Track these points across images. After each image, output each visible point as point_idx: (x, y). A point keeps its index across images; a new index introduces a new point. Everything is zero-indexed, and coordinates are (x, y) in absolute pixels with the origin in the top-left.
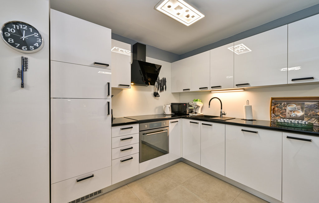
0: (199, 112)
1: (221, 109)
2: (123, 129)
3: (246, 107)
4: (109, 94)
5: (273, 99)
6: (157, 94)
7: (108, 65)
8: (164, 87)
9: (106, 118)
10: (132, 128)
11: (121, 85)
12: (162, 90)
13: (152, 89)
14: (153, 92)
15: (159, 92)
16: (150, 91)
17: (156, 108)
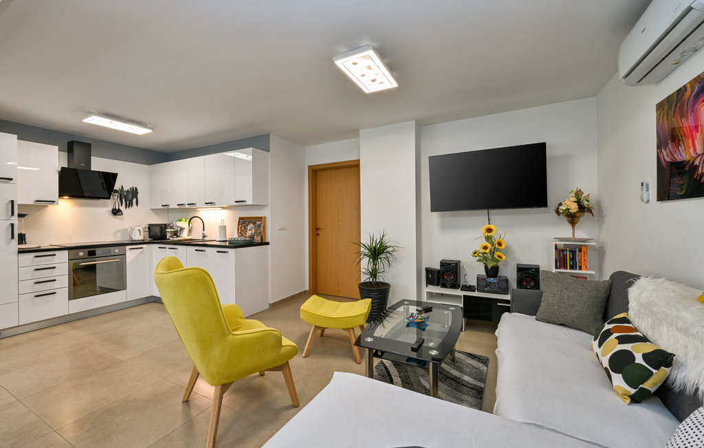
0: (185, 235)
1: (204, 230)
2: (37, 257)
3: (220, 227)
4: (13, 214)
5: (240, 218)
6: (119, 210)
7: (11, 179)
8: (134, 200)
9: (8, 243)
10: (55, 255)
11: (38, 201)
12: (129, 205)
13: (110, 204)
14: (110, 208)
15: (122, 208)
16: (105, 206)
17: (118, 231)
